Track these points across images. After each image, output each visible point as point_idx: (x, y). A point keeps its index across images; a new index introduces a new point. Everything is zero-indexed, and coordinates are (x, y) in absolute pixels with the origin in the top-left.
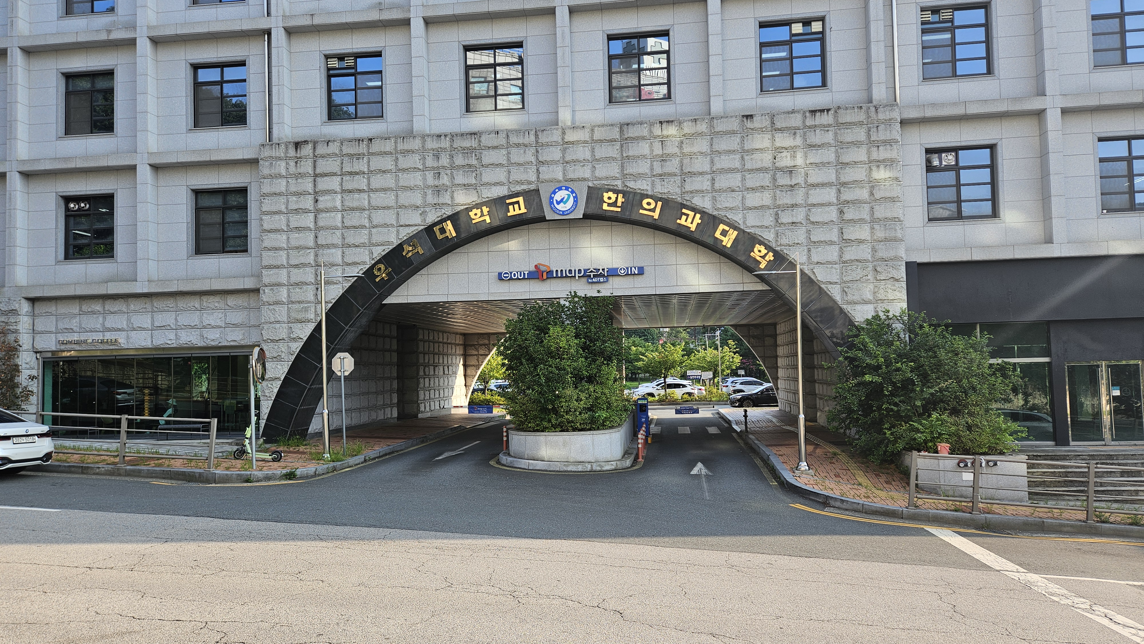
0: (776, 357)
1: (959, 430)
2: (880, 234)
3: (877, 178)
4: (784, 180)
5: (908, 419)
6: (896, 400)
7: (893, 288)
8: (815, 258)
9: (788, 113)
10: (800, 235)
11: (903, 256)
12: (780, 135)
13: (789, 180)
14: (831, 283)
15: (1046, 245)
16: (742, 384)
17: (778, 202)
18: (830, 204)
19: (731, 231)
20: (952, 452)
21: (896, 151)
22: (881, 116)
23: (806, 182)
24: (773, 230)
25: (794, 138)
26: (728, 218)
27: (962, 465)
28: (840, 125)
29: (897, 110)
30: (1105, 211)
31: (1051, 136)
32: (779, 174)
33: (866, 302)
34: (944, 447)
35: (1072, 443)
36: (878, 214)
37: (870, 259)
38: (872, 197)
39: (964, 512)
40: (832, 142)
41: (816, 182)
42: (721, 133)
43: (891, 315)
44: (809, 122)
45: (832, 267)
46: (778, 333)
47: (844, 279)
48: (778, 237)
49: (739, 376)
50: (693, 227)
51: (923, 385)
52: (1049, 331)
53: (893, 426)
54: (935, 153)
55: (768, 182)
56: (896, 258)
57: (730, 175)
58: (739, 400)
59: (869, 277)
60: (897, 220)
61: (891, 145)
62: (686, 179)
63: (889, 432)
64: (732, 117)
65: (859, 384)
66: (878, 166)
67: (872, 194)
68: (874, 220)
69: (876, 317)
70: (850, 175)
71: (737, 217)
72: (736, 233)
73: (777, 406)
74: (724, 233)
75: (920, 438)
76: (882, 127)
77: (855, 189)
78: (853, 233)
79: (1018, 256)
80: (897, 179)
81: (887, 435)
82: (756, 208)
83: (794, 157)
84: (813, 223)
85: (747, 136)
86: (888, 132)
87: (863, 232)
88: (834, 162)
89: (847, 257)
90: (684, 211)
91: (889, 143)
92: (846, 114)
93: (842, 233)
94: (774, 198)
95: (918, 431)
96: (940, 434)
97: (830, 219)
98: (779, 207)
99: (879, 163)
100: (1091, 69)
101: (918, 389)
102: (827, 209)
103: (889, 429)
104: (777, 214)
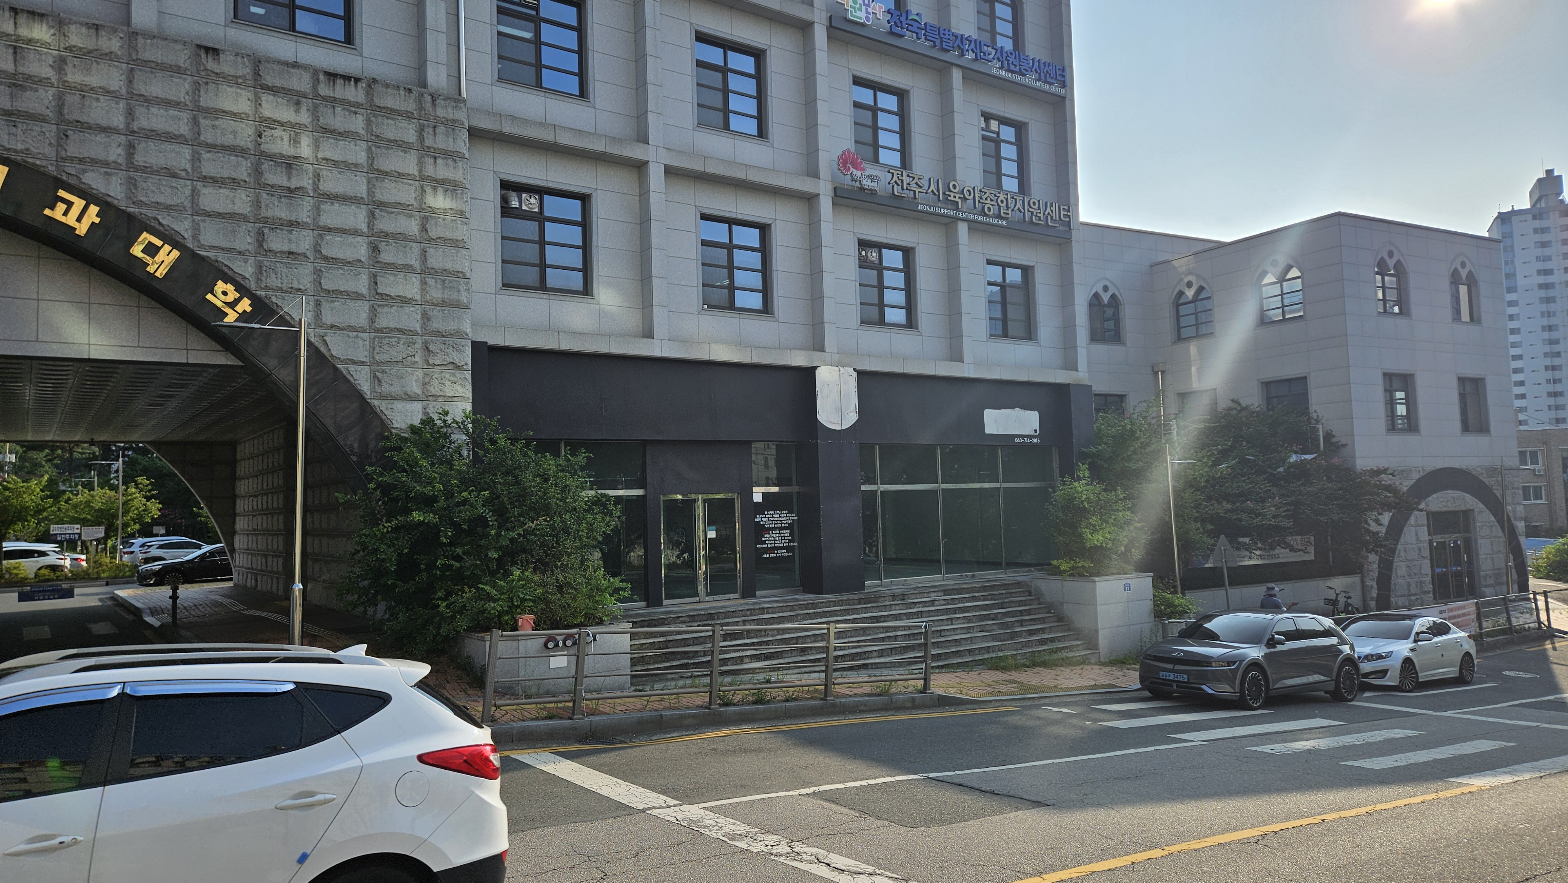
0: (234, 498)
1: (547, 592)
2: (436, 293)
3: (433, 206)
4: (275, 177)
5: (474, 581)
6: (459, 551)
7: (452, 378)
8: (328, 318)
9: (287, 64)
10: (303, 275)
11: (468, 331)
12: (271, 97)
13: (285, 178)
14: (354, 362)
15: (645, 340)
16: (161, 547)
17: (264, 213)
18: (356, 233)
19: (167, 248)
20: (537, 626)
21: (461, 171)
22: (441, 112)
23: (316, 188)
24: (251, 260)
25: (297, 111)
26: (160, 224)
27: (550, 646)
28: (375, 110)
29: (464, 110)
30: (706, 306)
31: (654, 198)
32: (266, 166)
33: (411, 398)
34: (526, 620)
35: (665, 602)
36: (433, 262)
37: (419, 330)
38: (424, 234)
39: (561, 718)
40: (362, 132)
41: (333, 191)
42: (153, 65)
43: (449, 419)
44: (324, 90)
45: (357, 337)
46: (238, 457)
47: (377, 358)
48: (261, 273)
49: (156, 535)
50: (82, 229)
51: (499, 527)
52: (644, 456)
53: (448, 594)
54: (514, 191)
55: (245, 174)
56: (459, 334)
57: (167, 146)
58: (156, 574)
59: (417, 359)
60: (461, 275)
61: (455, 161)
62: (70, 133)
63: (444, 604)
64: (175, 41)
65: (396, 529)
66: (435, 189)
67: (424, 229)
68: (427, 271)
69: (428, 421)
70: (390, 192)
71: (182, 227)
72: (176, 254)
73: (231, 579)
74: (152, 251)
75: (494, 608)
76: (441, 129)
77: (398, 217)
78: (393, 285)
79: (614, 351)
80: (462, 213)
81: (441, 609)
82: (219, 215)
83: (295, 141)
84: (326, 258)
85: (207, 83)
86: (451, 140)
87: (410, 287)
88: (365, 164)
89: (383, 322)
90: (62, 193)
91: (452, 156)
92: (387, 93)
93: (376, 283)
94: (257, 204)
95: (489, 598)
96: (523, 600)
97: (356, 256)
98: (265, 221)
99: (438, 183)
100: (695, 126)
101: (493, 532)
102: (351, 239)
103: (445, 599)
104: (260, 233)
